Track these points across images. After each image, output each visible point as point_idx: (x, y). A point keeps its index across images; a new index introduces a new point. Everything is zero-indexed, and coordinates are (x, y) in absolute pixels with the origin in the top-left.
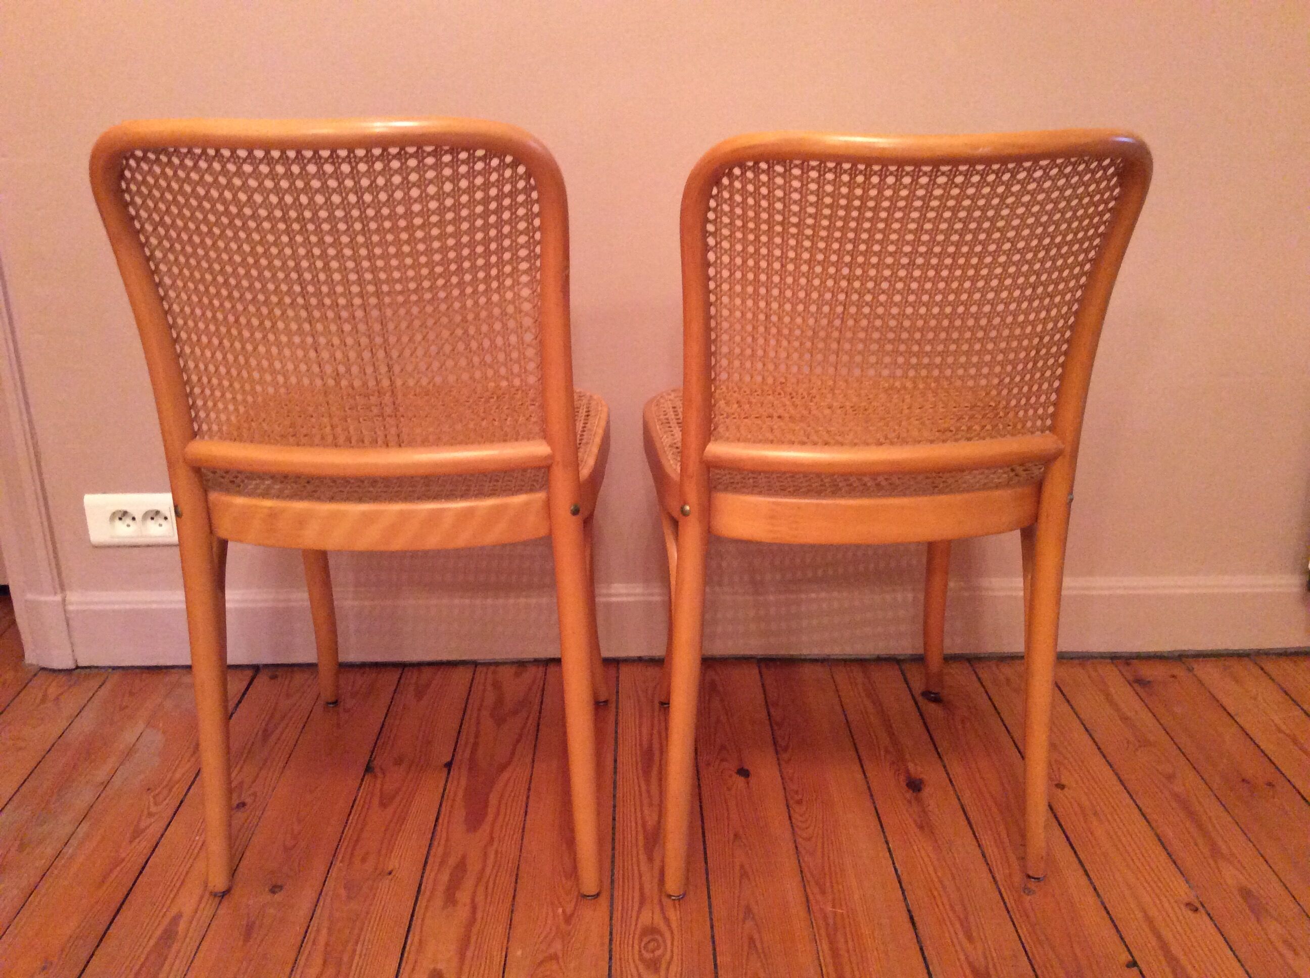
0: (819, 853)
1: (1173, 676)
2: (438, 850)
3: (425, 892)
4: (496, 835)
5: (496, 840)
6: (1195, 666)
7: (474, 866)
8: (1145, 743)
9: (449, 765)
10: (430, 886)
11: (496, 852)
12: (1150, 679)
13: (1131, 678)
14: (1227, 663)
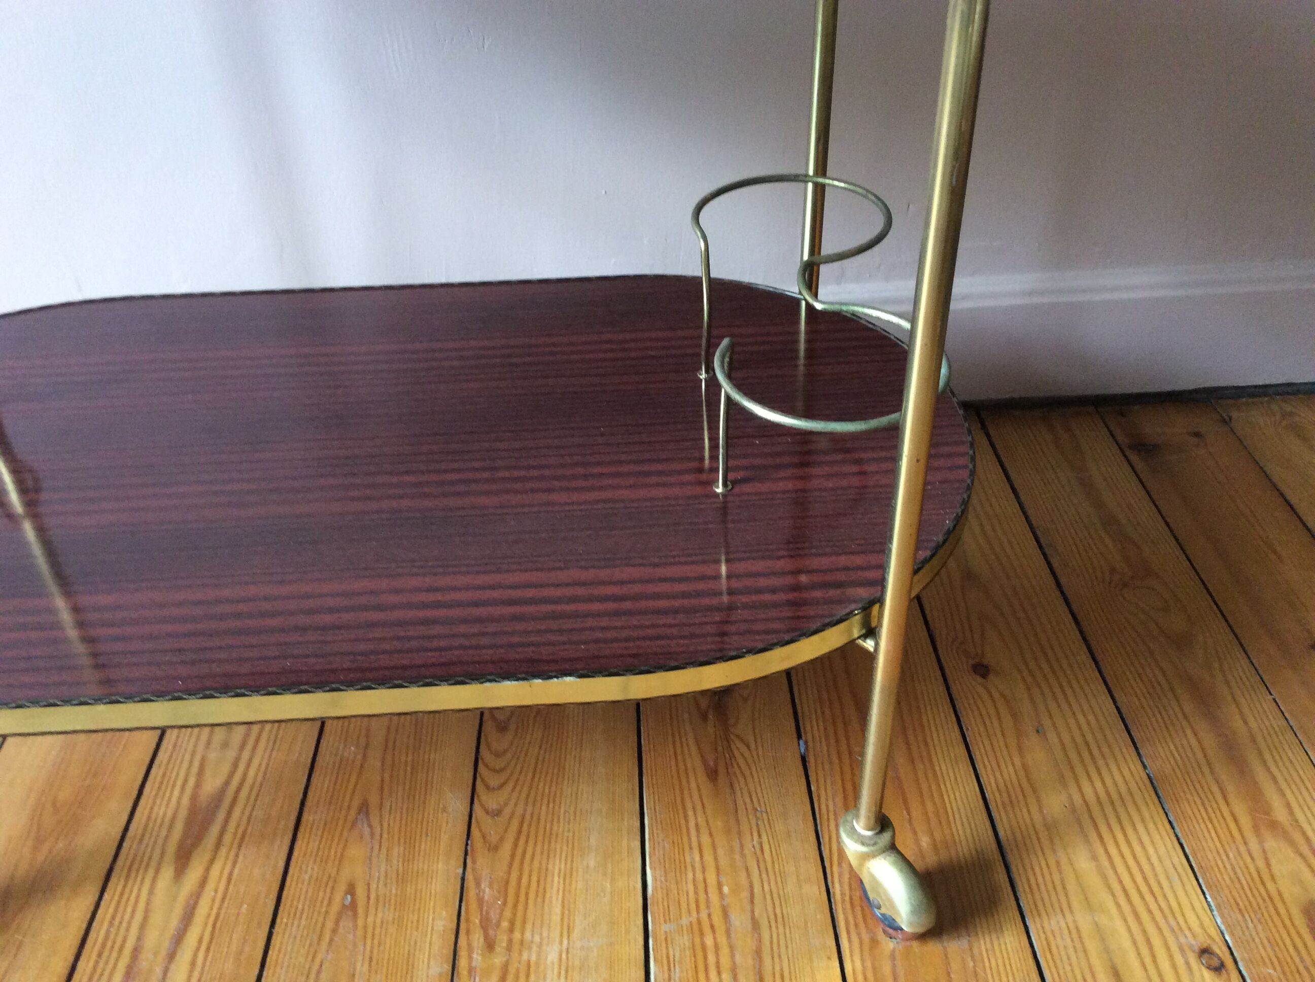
0: (506, 850)
1: (1197, 434)
6: (1233, 415)
8: (1143, 571)
12: (1156, 440)
13: (1125, 440)
14: (1285, 407)
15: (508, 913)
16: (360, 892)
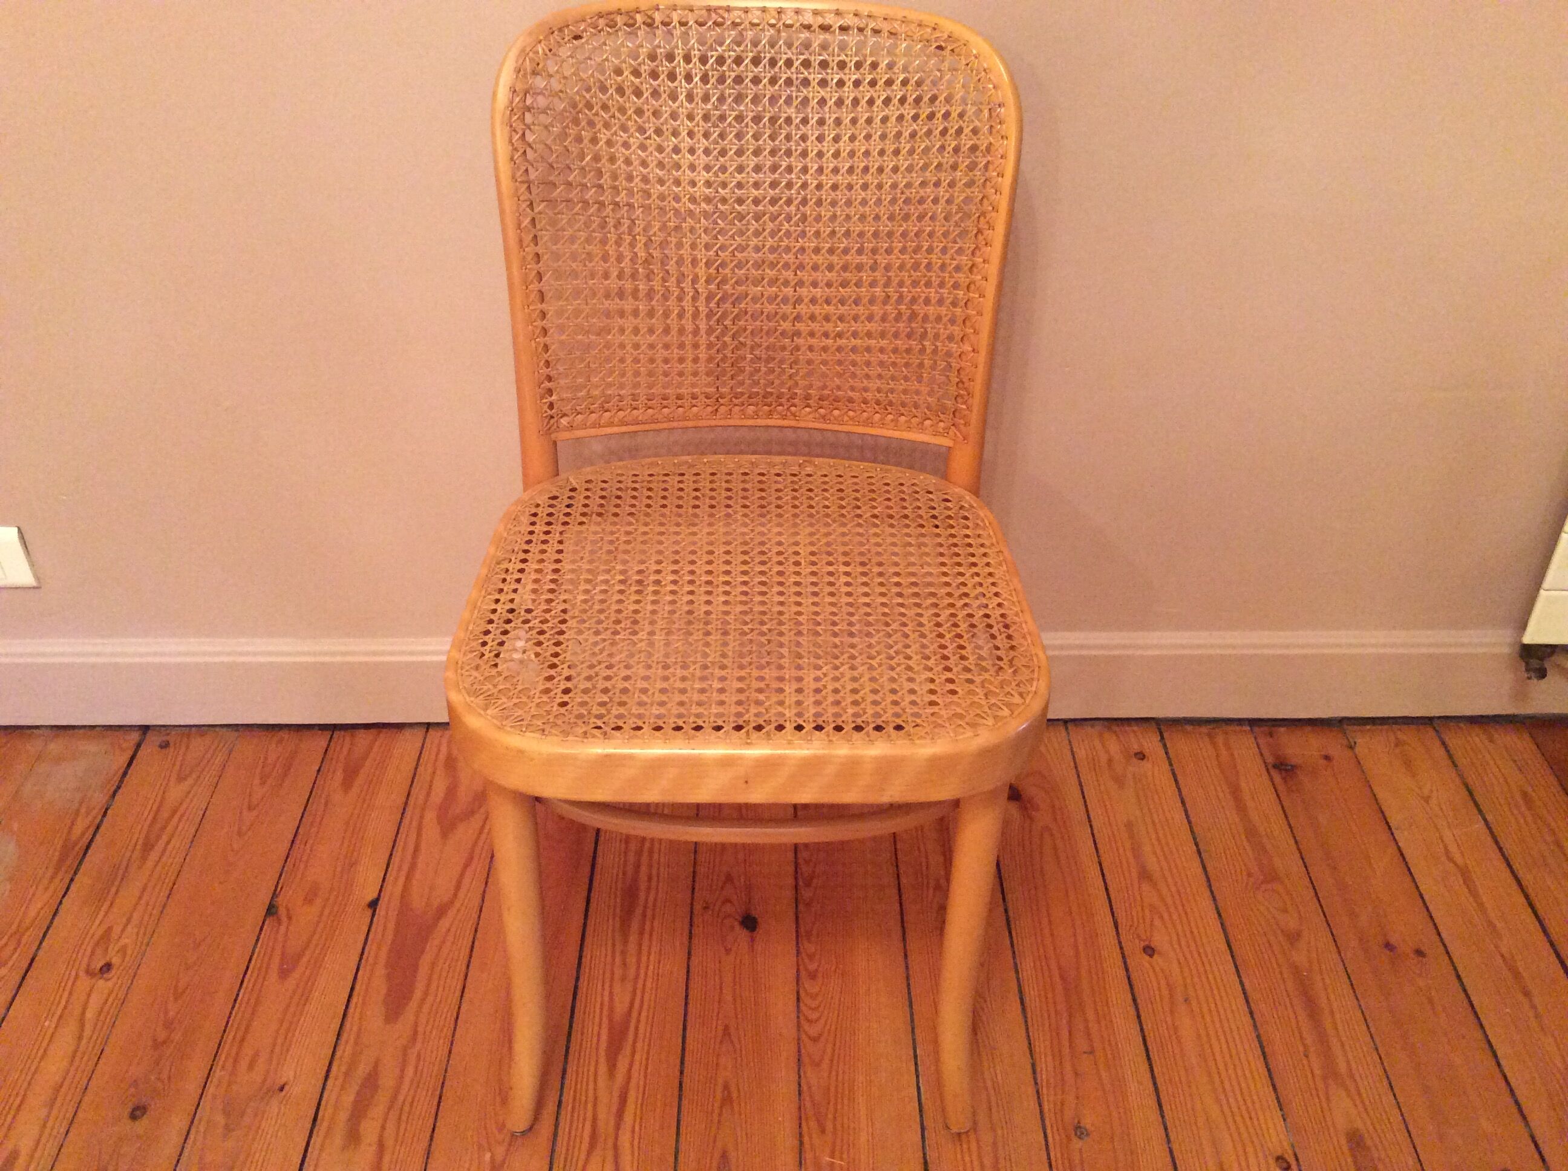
0: (825, 1065)
1: (1327, 758)
2: (346, 1050)
3: (323, 1120)
4: (420, 1029)
5: (420, 1037)
6: (1359, 741)
7: (387, 1081)
8: (1271, 877)
9: (373, 905)
10: (330, 1110)
11: (419, 1056)
12: (1294, 761)
13: (1270, 760)
14: (1400, 735)
15: (831, 1108)
16: (733, 1089)
